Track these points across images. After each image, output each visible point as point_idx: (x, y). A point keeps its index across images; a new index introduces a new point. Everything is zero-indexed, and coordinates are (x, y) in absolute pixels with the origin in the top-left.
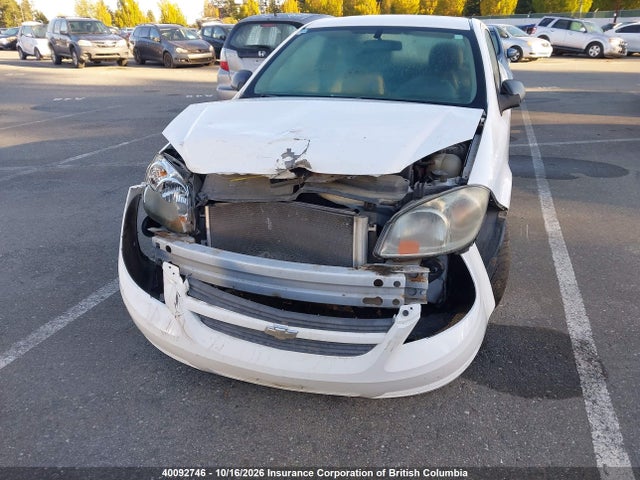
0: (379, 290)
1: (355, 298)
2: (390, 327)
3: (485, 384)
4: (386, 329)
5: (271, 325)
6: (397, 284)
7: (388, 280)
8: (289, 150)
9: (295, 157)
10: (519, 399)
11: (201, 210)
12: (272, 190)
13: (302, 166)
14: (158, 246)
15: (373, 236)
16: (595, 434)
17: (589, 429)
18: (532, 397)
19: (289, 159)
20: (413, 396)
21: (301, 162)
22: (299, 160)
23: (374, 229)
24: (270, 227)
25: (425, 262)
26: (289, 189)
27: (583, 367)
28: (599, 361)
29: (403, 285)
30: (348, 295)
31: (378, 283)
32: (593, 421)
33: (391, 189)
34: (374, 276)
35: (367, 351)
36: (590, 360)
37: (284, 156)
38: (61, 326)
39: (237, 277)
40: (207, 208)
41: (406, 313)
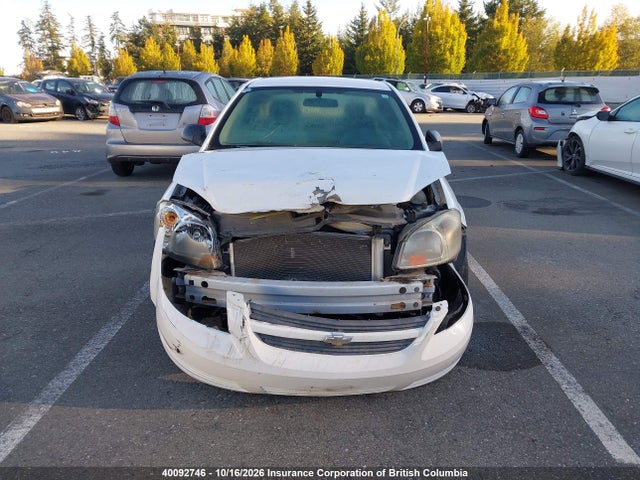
0: (403, 296)
1: (384, 305)
2: (425, 322)
3: (474, 367)
4: (422, 325)
5: (329, 333)
6: (417, 289)
7: (410, 287)
8: (318, 188)
9: (326, 194)
10: (503, 374)
11: (225, 247)
12: (295, 223)
13: (331, 200)
14: (192, 282)
15: (388, 254)
16: (564, 387)
17: (558, 385)
18: (510, 370)
19: (319, 195)
20: (428, 384)
21: (332, 197)
22: (329, 195)
23: (389, 248)
24: (292, 256)
25: (428, 270)
26: (312, 221)
27: (532, 344)
28: (541, 339)
29: (421, 290)
30: (379, 304)
31: (403, 291)
32: (558, 379)
33: (393, 216)
34: (399, 286)
35: (407, 346)
36: (534, 339)
37: (315, 193)
38: (71, 381)
39: (278, 301)
40: (231, 245)
41: (438, 309)
